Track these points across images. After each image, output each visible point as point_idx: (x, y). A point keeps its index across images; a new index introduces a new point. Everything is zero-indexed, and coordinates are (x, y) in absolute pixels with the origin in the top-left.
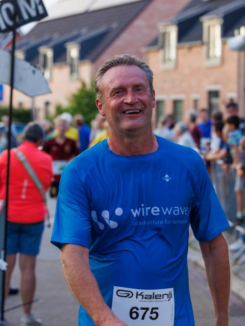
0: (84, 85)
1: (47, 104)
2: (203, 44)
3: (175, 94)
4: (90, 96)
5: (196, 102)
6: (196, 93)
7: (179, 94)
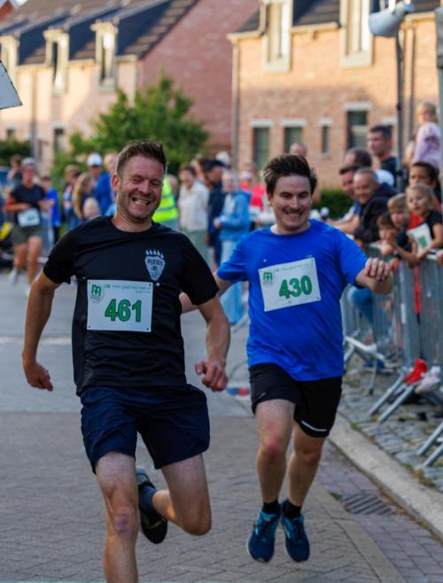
0: (123, 98)
1: (59, 132)
2: (340, 26)
3: (287, 116)
4: (134, 119)
5: (325, 129)
6: (326, 115)
7: (295, 116)
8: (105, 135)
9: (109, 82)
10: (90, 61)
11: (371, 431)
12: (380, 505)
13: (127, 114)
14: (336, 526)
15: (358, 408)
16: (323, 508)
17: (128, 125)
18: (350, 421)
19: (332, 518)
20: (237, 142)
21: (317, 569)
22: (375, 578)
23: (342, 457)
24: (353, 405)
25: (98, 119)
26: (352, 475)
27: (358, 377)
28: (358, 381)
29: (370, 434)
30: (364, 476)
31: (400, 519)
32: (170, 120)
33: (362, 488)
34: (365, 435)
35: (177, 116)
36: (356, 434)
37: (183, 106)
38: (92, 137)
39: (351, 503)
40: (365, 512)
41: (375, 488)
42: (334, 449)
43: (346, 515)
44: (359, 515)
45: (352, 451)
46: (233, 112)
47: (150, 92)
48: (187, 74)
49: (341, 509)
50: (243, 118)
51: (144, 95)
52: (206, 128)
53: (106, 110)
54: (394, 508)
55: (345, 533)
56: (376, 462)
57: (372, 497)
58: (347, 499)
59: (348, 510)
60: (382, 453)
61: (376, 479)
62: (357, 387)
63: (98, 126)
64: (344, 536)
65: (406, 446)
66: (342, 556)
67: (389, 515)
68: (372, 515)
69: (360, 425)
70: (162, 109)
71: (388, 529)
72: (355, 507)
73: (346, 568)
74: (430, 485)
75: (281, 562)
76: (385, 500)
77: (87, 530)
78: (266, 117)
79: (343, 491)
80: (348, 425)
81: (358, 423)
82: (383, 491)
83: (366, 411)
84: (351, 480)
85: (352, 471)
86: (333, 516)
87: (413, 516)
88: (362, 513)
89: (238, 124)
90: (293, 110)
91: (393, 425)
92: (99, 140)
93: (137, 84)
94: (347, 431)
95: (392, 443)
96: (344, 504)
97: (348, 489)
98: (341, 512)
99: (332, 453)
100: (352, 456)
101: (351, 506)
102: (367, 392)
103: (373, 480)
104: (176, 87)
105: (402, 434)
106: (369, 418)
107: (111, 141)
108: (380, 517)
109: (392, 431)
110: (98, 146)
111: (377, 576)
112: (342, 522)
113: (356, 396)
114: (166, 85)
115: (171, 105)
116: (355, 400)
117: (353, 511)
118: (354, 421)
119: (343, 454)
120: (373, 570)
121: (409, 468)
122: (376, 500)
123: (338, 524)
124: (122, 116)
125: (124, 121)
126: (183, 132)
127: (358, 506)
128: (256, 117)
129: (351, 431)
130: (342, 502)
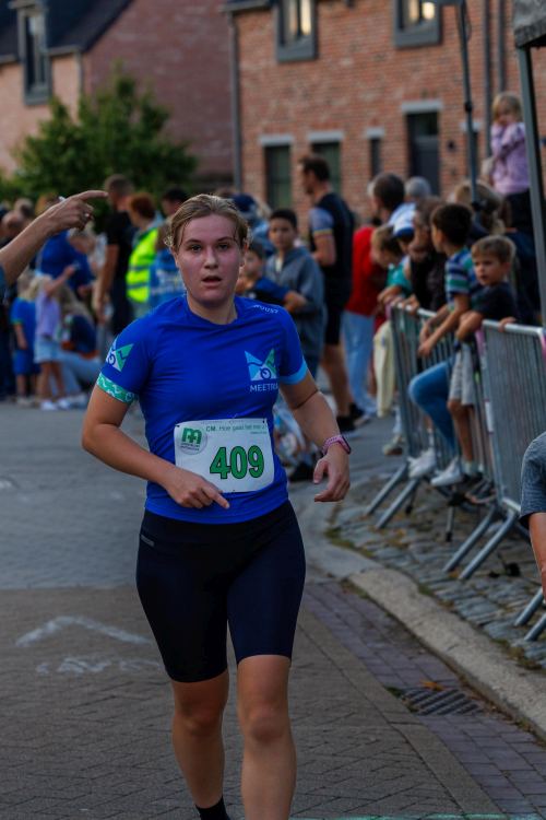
0: (61, 112)
3: (315, 127)
4: (80, 144)
5: (375, 143)
6: (375, 123)
7: (326, 126)
8: (36, 171)
9: (39, 88)
10: (10, 58)
11: (448, 594)
12: (462, 700)
13: (69, 136)
14: (394, 733)
15: (429, 562)
16: (376, 708)
17: (71, 153)
18: (416, 581)
19: (389, 723)
20: (241, 171)
21: (366, 796)
22: (451, 804)
23: (405, 636)
24: (421, 558)
25: (23, 146)
26: (419, 660)
27: (429, 516)
28: (430, 522)
29: (446, 599)
30: (437, 661)
31: (489, 720)
32: (136, 143)
33: (435, 678)
34: (439, 600)
35: (146, 136)
36: (426, 599)
37: (154, 120)
38: (18, 175)
39: (417, 701)
40: (439, 711)
41: (454, 676)
42: (394, 624)
43: (410, 717)
44: (430, 717)
45: (420, 624)
46: (232, 124)
47: (102, 101)
48: (160, 71)
49: (403, 708)
50: (247, 134)
51: (93, 107)
52: (190, 152)
53: (35, 133)
54: (481, 704)
55: (407, 742)
56: (456, 639)
57: (450, 689)
58: (412, 696)
59: (413, 711)
60: (464, 626)
61: (455, 662)
62: (428, 530)
63: (26, 157)
64: (406, 746)
65: (499, 612)
66: (402, 776)
67: (473, 715)
68: (449, 716)
69: (432, 587)
70: (121, 126)
71: (471, 734)
72: (423, 707)
73: (407, 793)
74: (533, 667)
75: (312, 788)
76: (468, 693)
77: (28, 758)
78: (282, 130)
79: (405, 684)
80: (414, 587)
81: (429, 583)
82: (466, 681)
83: (441, 565)
84: (418, 667)
85: (420, 654)
86: (391, 720)
87: (509, 714)
88: (435, 713)
89: (240, 142)
90: (324, 118)
91: (480, 583)
92: (28, 178)
93: (82, 90)
94: (412, 596)
95: (479, 610)
96: (407, 702)
97: (414, 680)
98: (404, 713)
99: (391, 629)
100: (419, 633)
101: (419, 704)
102: (442, 537)
103: (450, 665)
104: (141, 92)
105: (494, 596)
106: (447, 576)
107: (47, 179)
108: (461, 718)
109: (480, 593)
110: (27, 188)
111: (454, 801)
112: (402, 728)
113: (427, 545)
114: (125, 89)
115: (136, 119)
116: (425, 551)
117: (421, 711)
118: (423, 581)
119: (407, 630)
120: (447, 792)
121: (503, 644)
122: (455, 694)
123: (397, 730)
124: (62, 140)
125: (65, 148)
126: (156, 158)
127: (428, 704)
128: (267, 131)
129: (418, 595)
130: (404, 699)
